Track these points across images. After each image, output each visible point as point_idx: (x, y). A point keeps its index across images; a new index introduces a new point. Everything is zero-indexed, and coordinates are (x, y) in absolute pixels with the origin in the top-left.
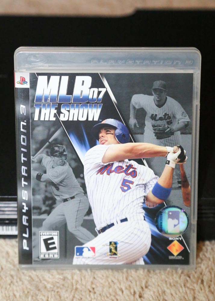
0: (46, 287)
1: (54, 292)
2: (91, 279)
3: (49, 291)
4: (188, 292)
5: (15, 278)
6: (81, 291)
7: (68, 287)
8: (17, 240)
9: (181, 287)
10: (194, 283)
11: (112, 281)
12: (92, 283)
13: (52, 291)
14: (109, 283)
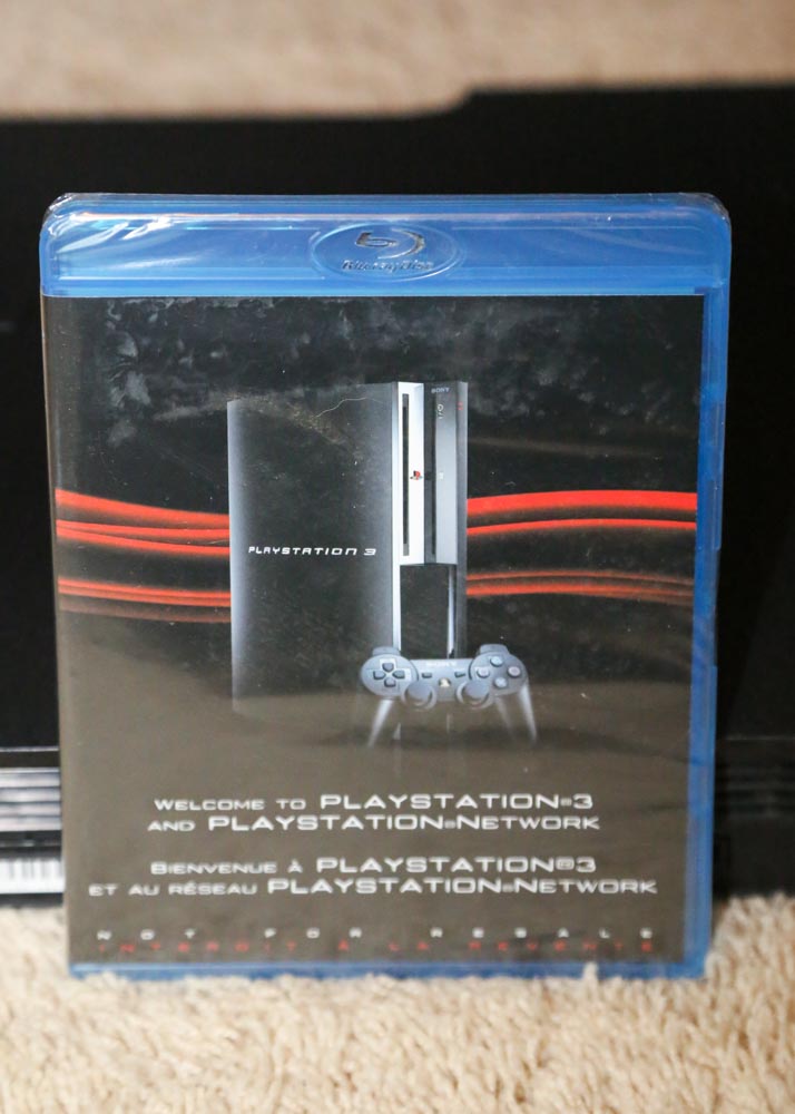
0: (172, 1075)
1: (206, 1088)
2: (342, 1042)
3: (185, 1087)
4: (694, 1076)
5: (61, 1043)
6: (304, 1084)
7: (256, 1071)
8: (63, 911)
9: (668, 1059)
10: (713, 1044)
11: (417, 1046)
12: (343, 1055)
13: (197, 1086)
14: (405, 1054)
